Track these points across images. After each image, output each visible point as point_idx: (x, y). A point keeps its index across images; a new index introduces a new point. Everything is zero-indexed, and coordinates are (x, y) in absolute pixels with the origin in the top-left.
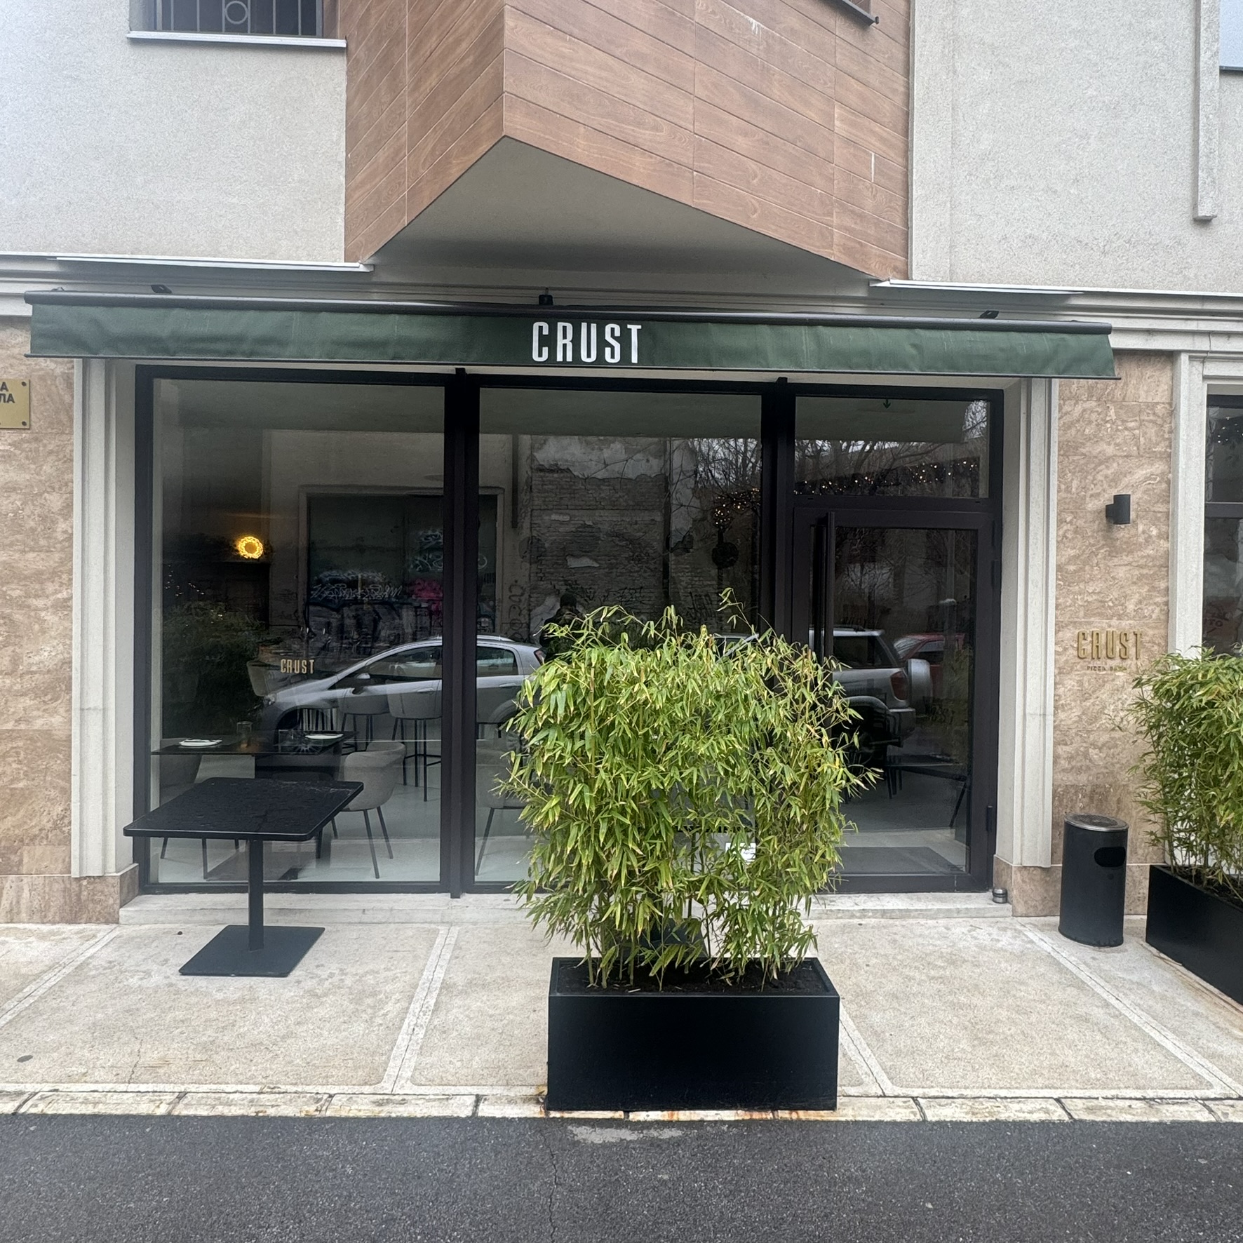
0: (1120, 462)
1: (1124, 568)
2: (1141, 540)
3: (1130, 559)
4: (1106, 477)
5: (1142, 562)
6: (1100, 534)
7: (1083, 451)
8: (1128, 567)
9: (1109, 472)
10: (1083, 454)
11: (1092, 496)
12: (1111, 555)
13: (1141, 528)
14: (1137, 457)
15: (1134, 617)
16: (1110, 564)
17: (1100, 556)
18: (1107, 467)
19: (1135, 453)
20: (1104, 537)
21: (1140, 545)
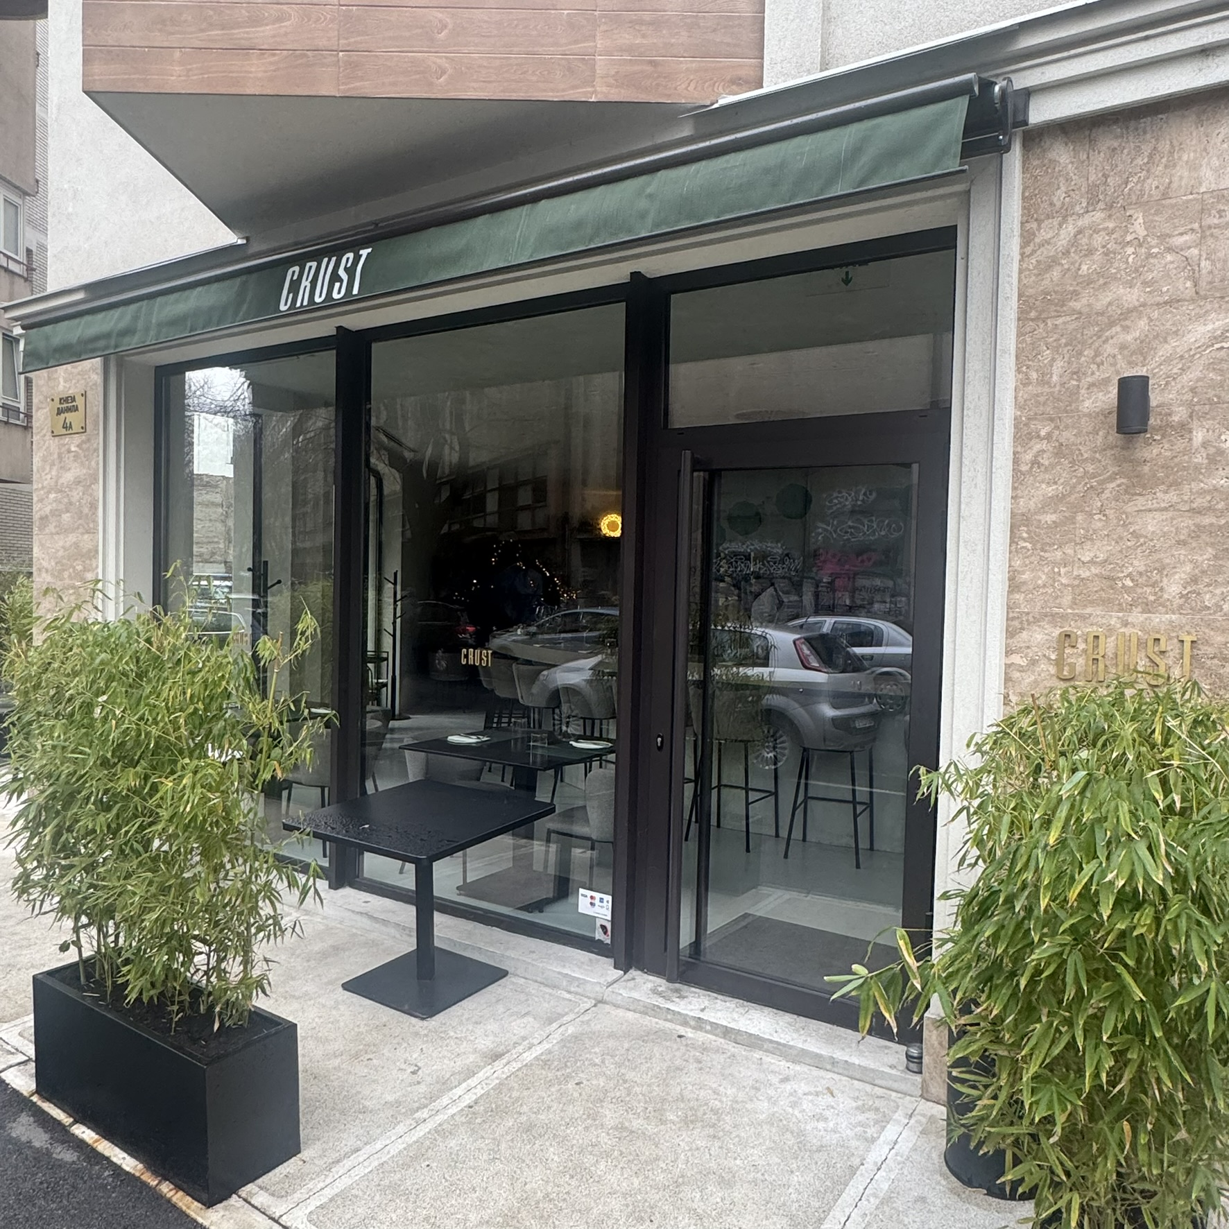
0: (1155, 315)
1: (1157, 515)
2: (1199, 459)
3: (1172, 496)
4: (1123, 347)
5: (1199, 502)
6: (1109, 453)
7: (1076, 305)
8: (1170, 514)
9: (1129, 338)
10: (1074, 311)
11: (1092, 385)
12: (1129, 492)
13: (1199, 436)
14: (1193, 300)
15: (1181, 607)
16: (1130, 508)
17: (1107, 494)
18: (1126, 329)
19: (1190, 293)
20: (1118, 461)
21: (1197, 468)
